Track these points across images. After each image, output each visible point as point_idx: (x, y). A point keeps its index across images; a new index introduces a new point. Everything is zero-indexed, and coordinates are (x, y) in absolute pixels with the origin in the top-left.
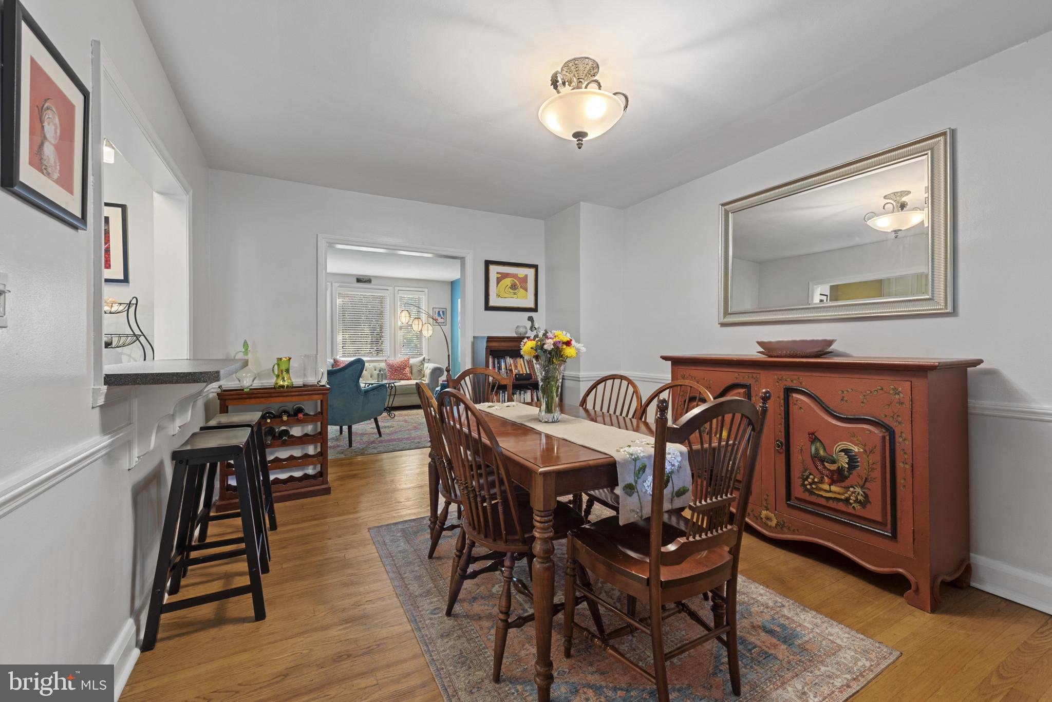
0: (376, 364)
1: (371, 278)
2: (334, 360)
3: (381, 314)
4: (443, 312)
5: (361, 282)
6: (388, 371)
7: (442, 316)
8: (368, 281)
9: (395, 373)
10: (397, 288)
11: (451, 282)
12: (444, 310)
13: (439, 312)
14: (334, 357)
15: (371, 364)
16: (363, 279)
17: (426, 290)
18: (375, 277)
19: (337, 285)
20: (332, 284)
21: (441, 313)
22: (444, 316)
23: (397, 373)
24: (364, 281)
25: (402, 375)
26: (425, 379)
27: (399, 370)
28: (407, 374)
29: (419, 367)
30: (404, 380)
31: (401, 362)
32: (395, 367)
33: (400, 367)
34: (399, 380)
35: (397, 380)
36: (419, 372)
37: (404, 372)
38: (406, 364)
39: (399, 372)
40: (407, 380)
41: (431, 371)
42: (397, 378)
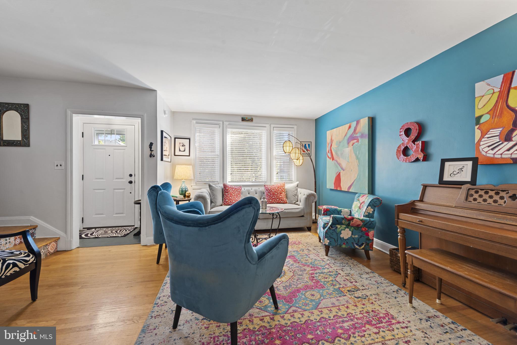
0: (257, 188)
1: (253, 117)
2: (224, 185)
3: (260, 147)
4: (309, 145)
5: (245, 121)
6: (267, 195)
7: (308, 148)
8: (250, 119)
9: (273, 197)
10: (272, 126)
11: (316, 120)
12: (310, 143)
13: (305, 145)
14: (225, 183)
15: (252, 188)
16: (247, 118)
17: (295, 127)
18: (256, 116)
19: (227, 123)
20: (223, 123)
21: (307, 146)
22: (309, 149)
23: (275, 197)
24: (247, 120)
25: (279, 199)
26: (299, 204)
27: (276, 195)
28: (283, 198)
29: (294, 192)
30: (281, 203)
31: (278, 187)
32: (273, 192)
33: (277, 192)
34: (277, 203)
35: (275, 203)
36: (294, 197)
37: (281, 196)
38: (282, 189)
39: (276, 196)
40: (283, 203)
41: (306, 197)
42: (274, 201)
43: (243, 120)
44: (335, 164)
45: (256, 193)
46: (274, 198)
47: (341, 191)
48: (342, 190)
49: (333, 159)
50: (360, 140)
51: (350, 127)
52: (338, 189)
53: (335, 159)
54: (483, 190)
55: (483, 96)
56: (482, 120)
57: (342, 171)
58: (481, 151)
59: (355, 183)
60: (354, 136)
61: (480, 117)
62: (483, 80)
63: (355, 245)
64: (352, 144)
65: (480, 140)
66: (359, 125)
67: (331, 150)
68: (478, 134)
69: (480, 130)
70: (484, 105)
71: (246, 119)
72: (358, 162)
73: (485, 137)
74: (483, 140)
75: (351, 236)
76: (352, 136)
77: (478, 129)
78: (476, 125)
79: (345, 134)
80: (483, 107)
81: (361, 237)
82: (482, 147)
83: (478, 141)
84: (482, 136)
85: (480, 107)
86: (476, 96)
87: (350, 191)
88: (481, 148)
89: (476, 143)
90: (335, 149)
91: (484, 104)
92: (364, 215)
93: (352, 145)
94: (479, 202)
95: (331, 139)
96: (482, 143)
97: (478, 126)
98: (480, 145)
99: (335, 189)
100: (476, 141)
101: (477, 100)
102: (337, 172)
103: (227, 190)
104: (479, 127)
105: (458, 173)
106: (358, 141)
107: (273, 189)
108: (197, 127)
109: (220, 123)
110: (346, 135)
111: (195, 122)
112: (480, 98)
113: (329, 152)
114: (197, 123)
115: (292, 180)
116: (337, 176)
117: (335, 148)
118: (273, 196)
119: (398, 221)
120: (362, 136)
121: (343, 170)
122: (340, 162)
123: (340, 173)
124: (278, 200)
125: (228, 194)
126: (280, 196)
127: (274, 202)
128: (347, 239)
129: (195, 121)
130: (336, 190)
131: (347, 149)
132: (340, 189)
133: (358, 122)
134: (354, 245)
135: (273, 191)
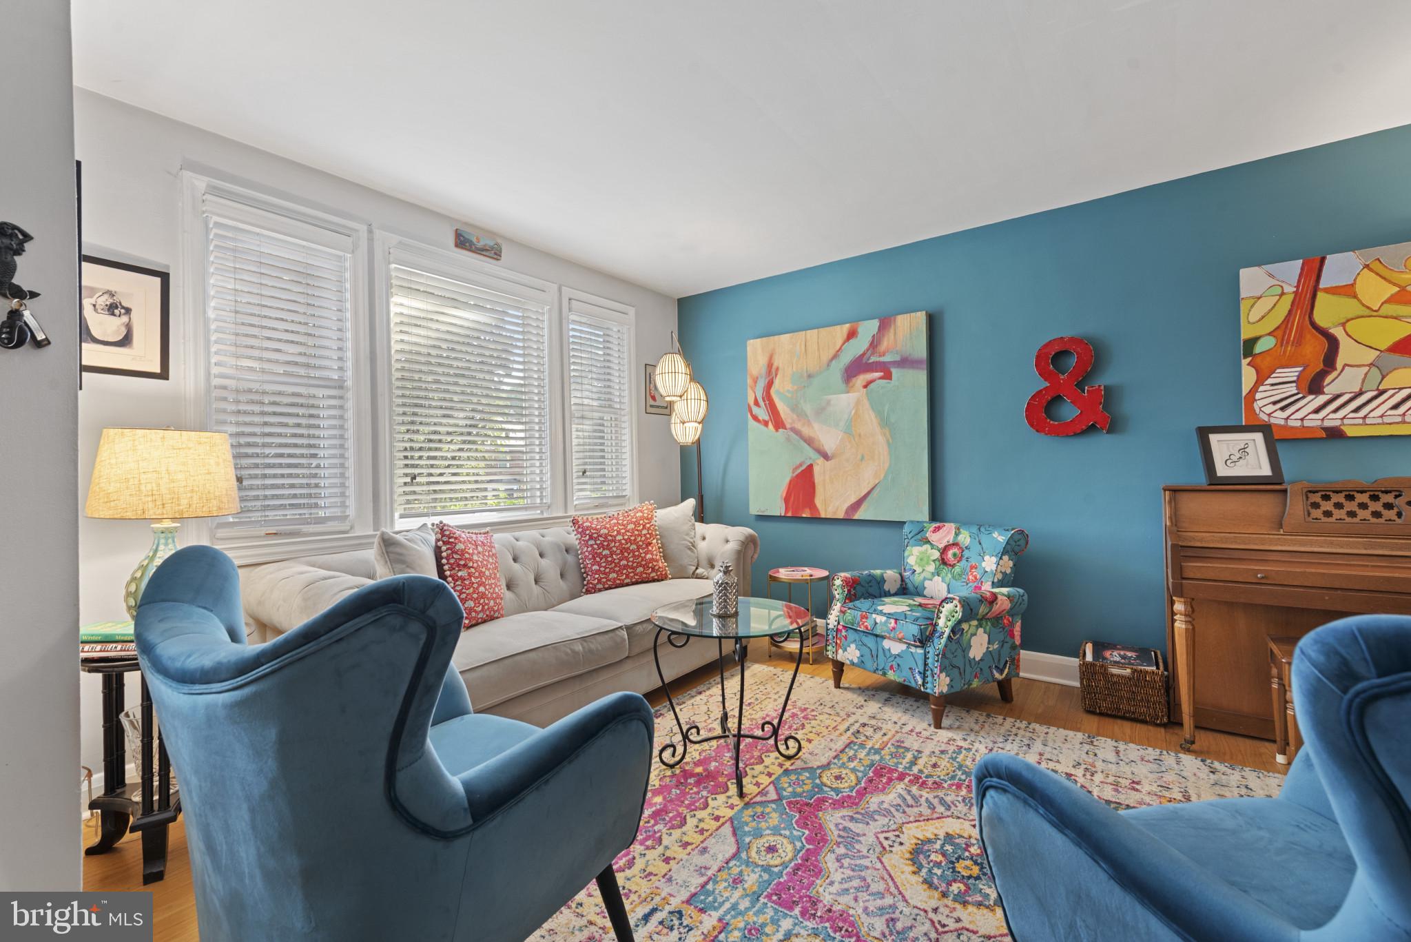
0: (540, 531)
1: (499, 241)
5: (468, 250)
8: (491, 246)
10: (567, 292)
11: (680, 301)
15: (524, 533)
16: (480, 238)
17: (632, 311)
18: (511, 241)
19: (394, 238)
20: (371, 231)
23: (628, 561)
24: (480, 245)
25: (646, 567)
26: (705, 573)
27: (633, 551)
28: (657, 561)
29: (687, 534)
30: (650, 582)
31: (636, 524)
32: (621, 544)
33: (635, 542)
34: (637, 583)
35: (627, 585)
36: (689, 552)
37: (649, 556)
38: (649, 529)
39: (634, 556)
40: (658, 581)
41: (739, 548)
42: (627, 576)
43: (462, 242)
44: (788, 439)
45: (541, 555)
46: (626, 567)
47: (817, 520)
48: (823, 516)
49: (779, 424)
50: (895, 372)
51: (852, 334)
52: (804, 516)
53: (788, 426)
54: (1317, 492)
55: (1259, 298)
56: (1259, 348)
57: (821, 460)
58: (1258, 412)
59: (875, 492)
60: (871, 361)
61: (1255, 340)
62: (1259, 265)
63: (995, 672)
64: (864, 383)
65: (1254, 390)
66: (892, 330)
67: (768, 397)
68: (1248, 376)
69: (1253, 367)
70: (1263, 317)
71: (474, 240)
72: (888, 434)
73: (1267, 382)
74: (1261, 388)
75: (988, 648)
76: (864, 361)
77: (1249, 364)
78: (1245, 357)
79: (832, 352)
80: (1259, 321)
81: (1002, 646)
82: (1260, 403)
83: (1250, 391)
84: (1260, 381)
85: (1253, 318)
86: (1243, 295)
87: (856, 517)
88: (1257, 405)
89: (1244, 394)
90: (789, 395)
91: (1263, 314)
92: (993, 582)
93: (865, 387)
94: (1316, 519)
95: (770, 365)
96: (1258, 396)
97: (1249, 359)
98: (1256, 400)
99: (790, 514)
100: (1245, 391)
101: (1244, 307)
102: (798, 463)
103: (463, 552)
104: (1251, 361)
105: (1241, 458)
106: (888, 376)
107: (619, 533)
108: (215, 218)
109: (356, 231)
110: (835, 356)
111: (201, 182)
112: (1253, 301)
113: (762, 403)
114: (214, 190)
115: (624, 496)
116: (797, 476)
117: (788, 391)
118: (620, 560)
119: (1181, 584)
120: (905, 362)
121: (826, 457)
122: (812, 434)
123: (810, 467)
124: (640, 569)
125: (470, 575)
126: (646, 553)
127: (627, 581)
128: (981, 660)
129: (206, 179)
130: (797, 519)
131: (844, 396)
132: (811, 514)
133: (885, 324)
134: (992, 673)
135: (619, 537)
